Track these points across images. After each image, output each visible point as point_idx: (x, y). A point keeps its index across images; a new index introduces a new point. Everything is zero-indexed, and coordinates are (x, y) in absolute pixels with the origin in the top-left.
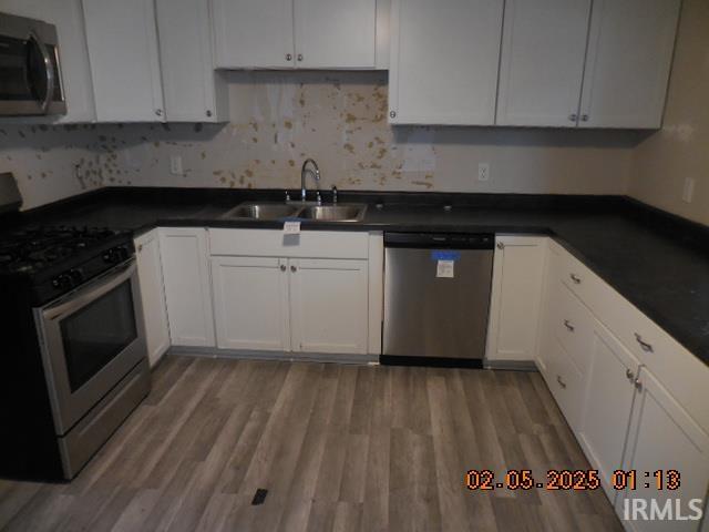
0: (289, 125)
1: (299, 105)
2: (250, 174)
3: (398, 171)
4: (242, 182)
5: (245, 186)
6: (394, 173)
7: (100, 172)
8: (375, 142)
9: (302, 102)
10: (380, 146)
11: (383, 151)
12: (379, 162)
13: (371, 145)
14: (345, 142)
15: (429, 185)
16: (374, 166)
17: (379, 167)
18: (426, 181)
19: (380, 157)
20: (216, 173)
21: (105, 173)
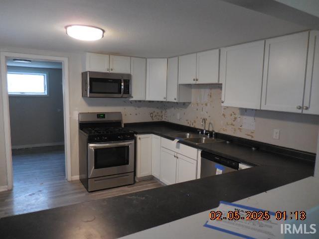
0: (206, 105)
1: (209, 97)
2: (195, 122)
3: (240, 128)
4: (193, 125)
5: (193, 126)
6: (239, 129)
7: (162, 116)
8: (233, 114)
9: (211, 96)
10: (234, 116)
11: (235, 118)
12: (234, 123)
13: (231, 115)
14: (223, 113)
15: (252, 137)
16: (232, 124)
17: (234, 125)
18: (250, 134)
19: (234, 121)
20: (187, 120)
21: (163, 117)
